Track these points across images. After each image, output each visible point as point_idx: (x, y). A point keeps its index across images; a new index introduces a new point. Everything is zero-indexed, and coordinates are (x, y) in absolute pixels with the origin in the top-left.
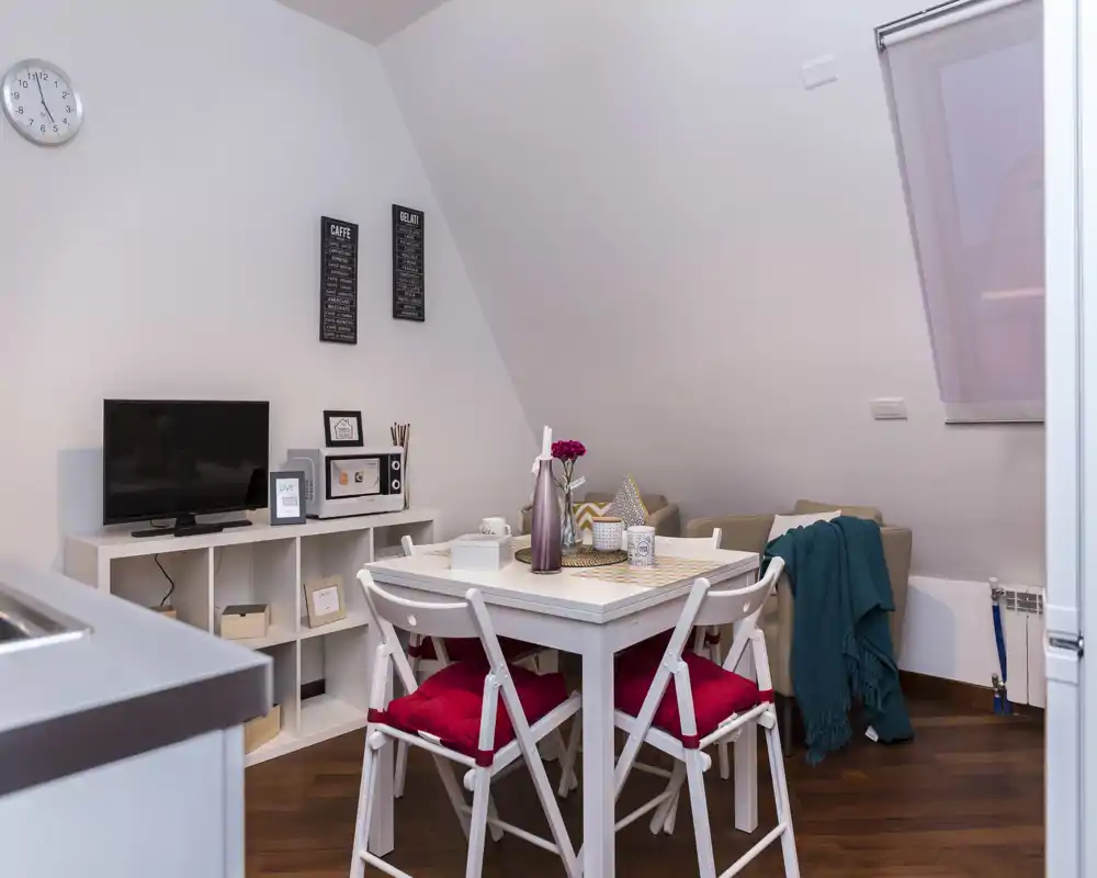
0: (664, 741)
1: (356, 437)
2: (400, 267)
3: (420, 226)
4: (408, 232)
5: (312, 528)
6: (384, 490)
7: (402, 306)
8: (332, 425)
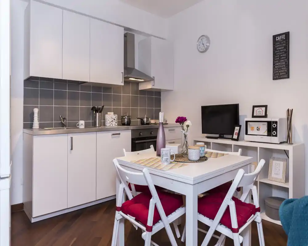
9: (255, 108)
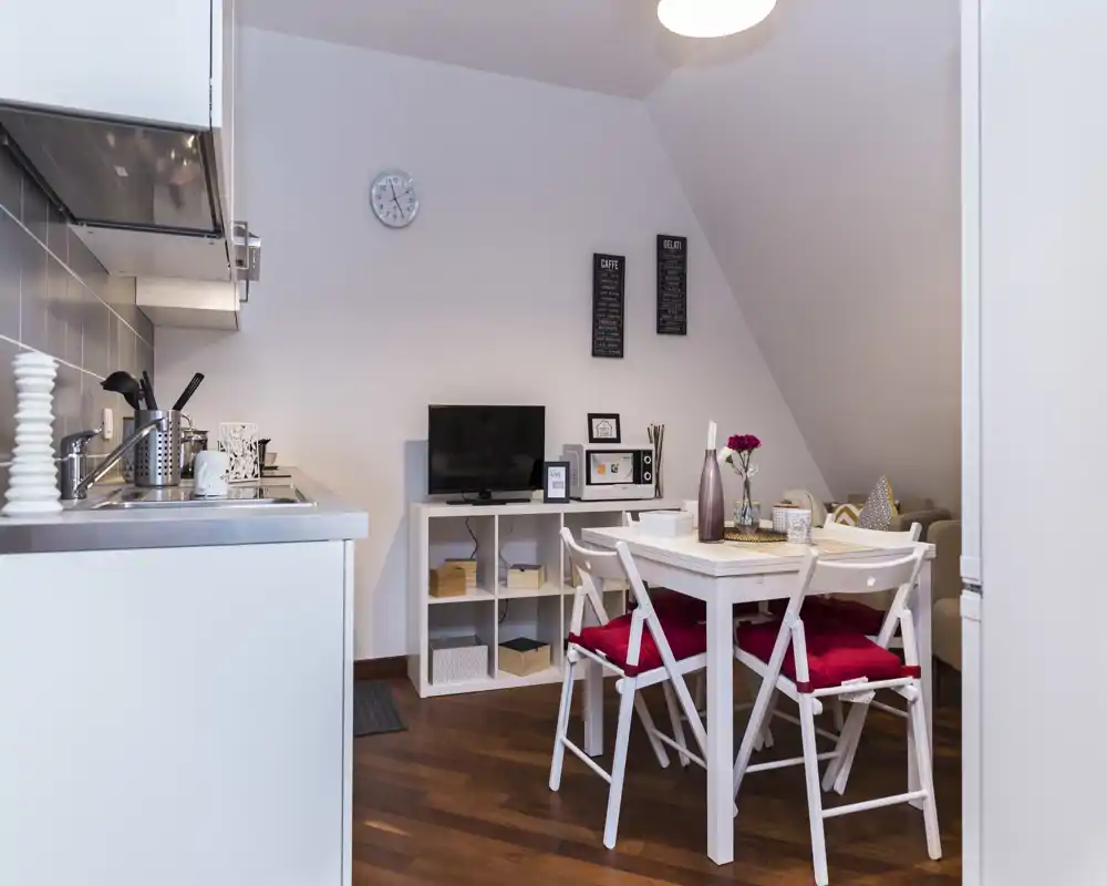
0: (788, 687)
1: (614, 436)
2: (663, 288)
3: (683, 250)
4: (671, 257)
5: (573, 507)
6: (637, 480)
7: (664, 322)
8: (594, 426)
9: (594, 420)
